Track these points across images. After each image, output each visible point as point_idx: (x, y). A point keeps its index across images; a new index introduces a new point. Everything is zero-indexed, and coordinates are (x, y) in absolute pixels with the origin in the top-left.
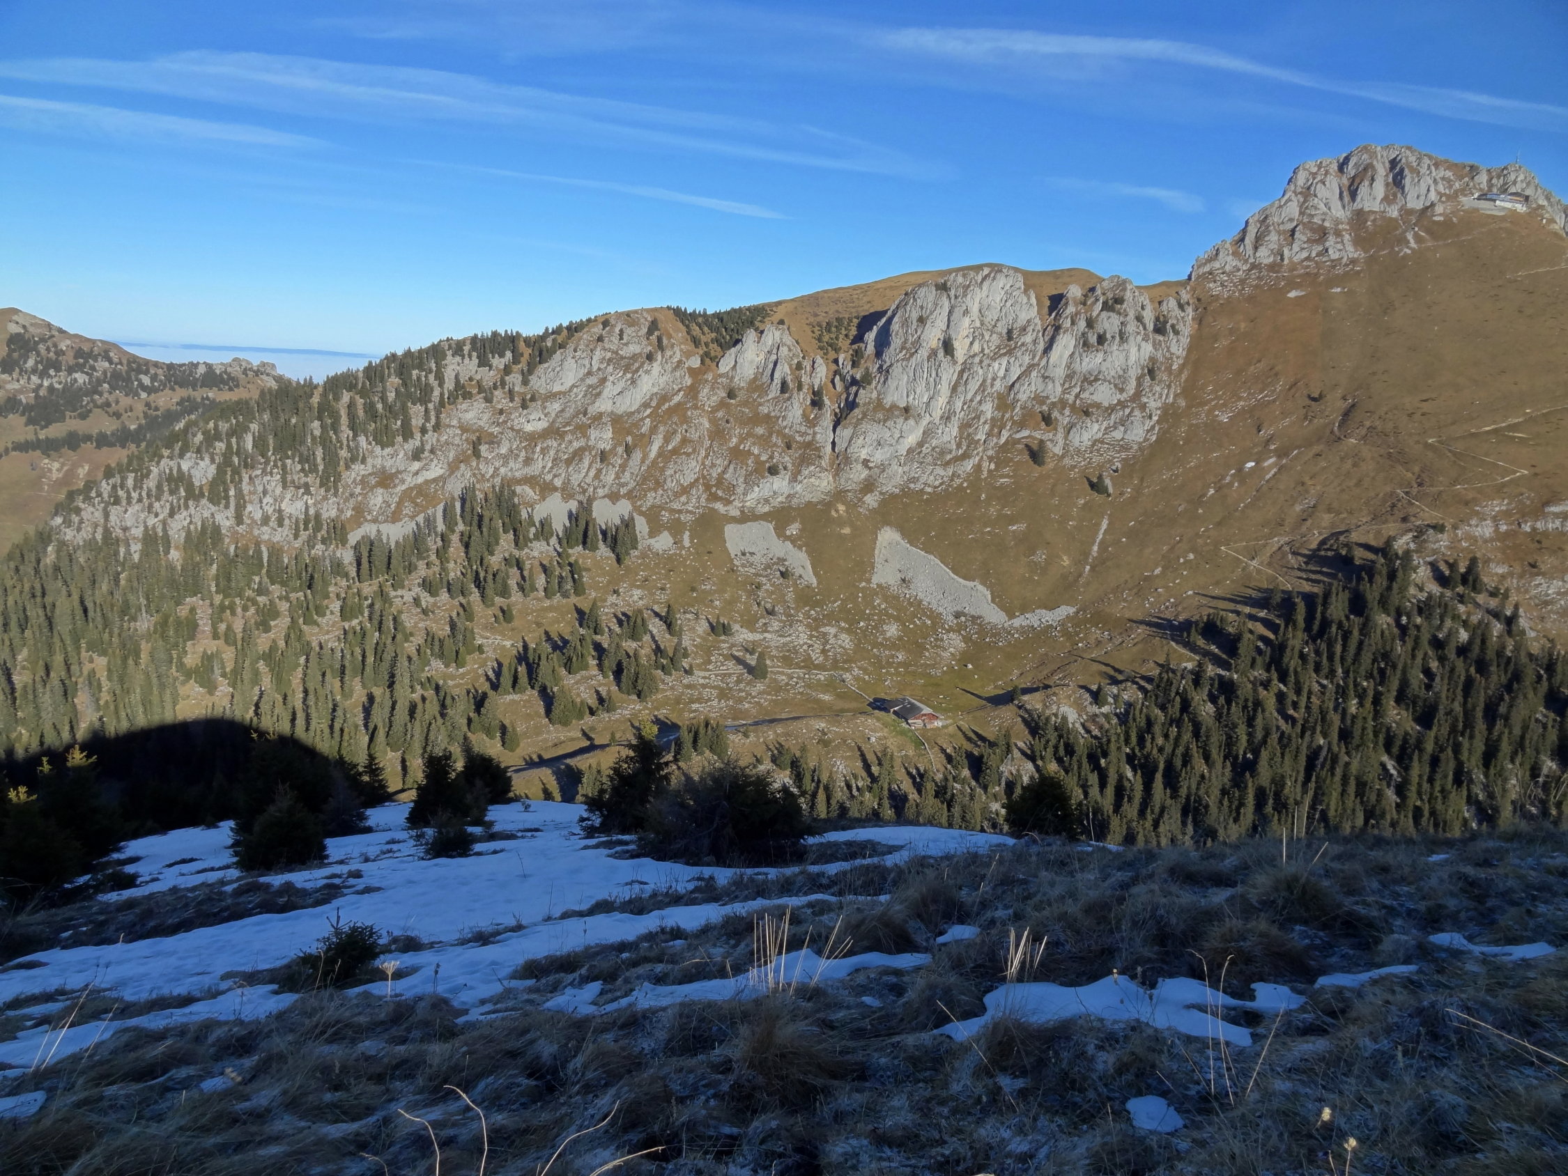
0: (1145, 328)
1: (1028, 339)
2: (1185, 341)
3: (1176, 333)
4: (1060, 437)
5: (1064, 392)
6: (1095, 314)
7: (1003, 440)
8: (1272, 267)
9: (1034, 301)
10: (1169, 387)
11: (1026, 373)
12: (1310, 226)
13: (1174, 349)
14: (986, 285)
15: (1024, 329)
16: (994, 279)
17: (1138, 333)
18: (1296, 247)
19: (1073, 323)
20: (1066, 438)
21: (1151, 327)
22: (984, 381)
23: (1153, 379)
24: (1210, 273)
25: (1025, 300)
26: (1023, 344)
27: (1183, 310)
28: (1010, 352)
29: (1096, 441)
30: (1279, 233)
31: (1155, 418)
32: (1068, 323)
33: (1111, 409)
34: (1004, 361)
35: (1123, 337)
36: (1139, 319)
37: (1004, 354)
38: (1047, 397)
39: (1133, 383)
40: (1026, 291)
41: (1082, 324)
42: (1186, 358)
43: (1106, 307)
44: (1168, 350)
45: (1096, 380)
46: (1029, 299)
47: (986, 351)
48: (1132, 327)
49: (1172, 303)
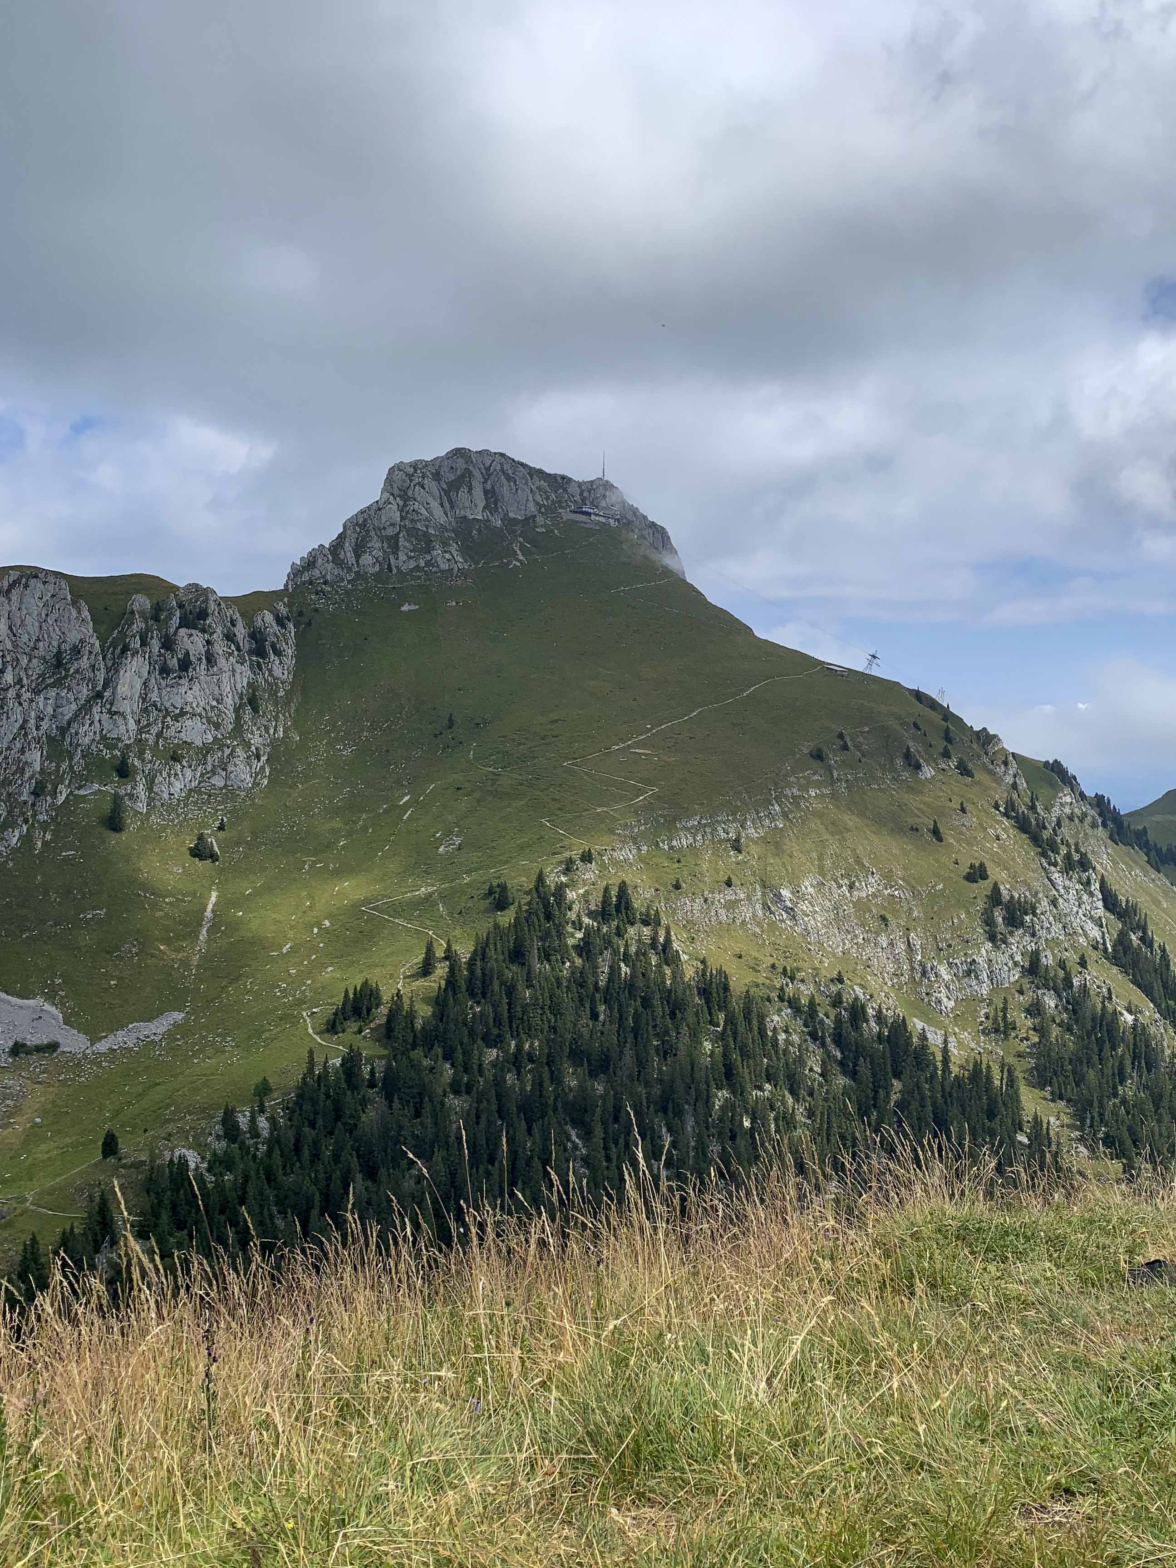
0: (238, 649)
1: (84, 663)
2: (290, 662)
3: (278, 653)
4: (141, 790)
5: (140, 731)
6: (172, 630)
7: (61, 799)
8: (377, 577)
9: (86, 614)
10: (276, 718)
11: (85, 708)
12: (412, 532)
13: (277, 671)
14: (15, 594)
15: (76, 651)
16: (26, 586)
17: (231, 654)
18: (402, 557)
19: (144, 643)
20: (150, 789)
21: (246, 646)
22: (25, 721)
23: (255, 710)
24: (311, 583)
25: (74, 613)
26: (77, 671)
27: (283, 626)
28: (58, 684)
29: (190, 790)
30: (382, 539)
31: (264, 758)
32: (136, 643)
33: (205, 750)
34: (52, 693)
35: (210, 659)
36: (230, 637)
37: (53, 685)
38: (119, 739)
39: (231, 715)
40: (74, 603)
41: (155, 645)
42: (292, 684)
43: (185, 623)
44: (271, 675)
45: (183, 713)
46: (79, 612)
47: (25, 681)
48: (220, 647)
49: (269, 618)
